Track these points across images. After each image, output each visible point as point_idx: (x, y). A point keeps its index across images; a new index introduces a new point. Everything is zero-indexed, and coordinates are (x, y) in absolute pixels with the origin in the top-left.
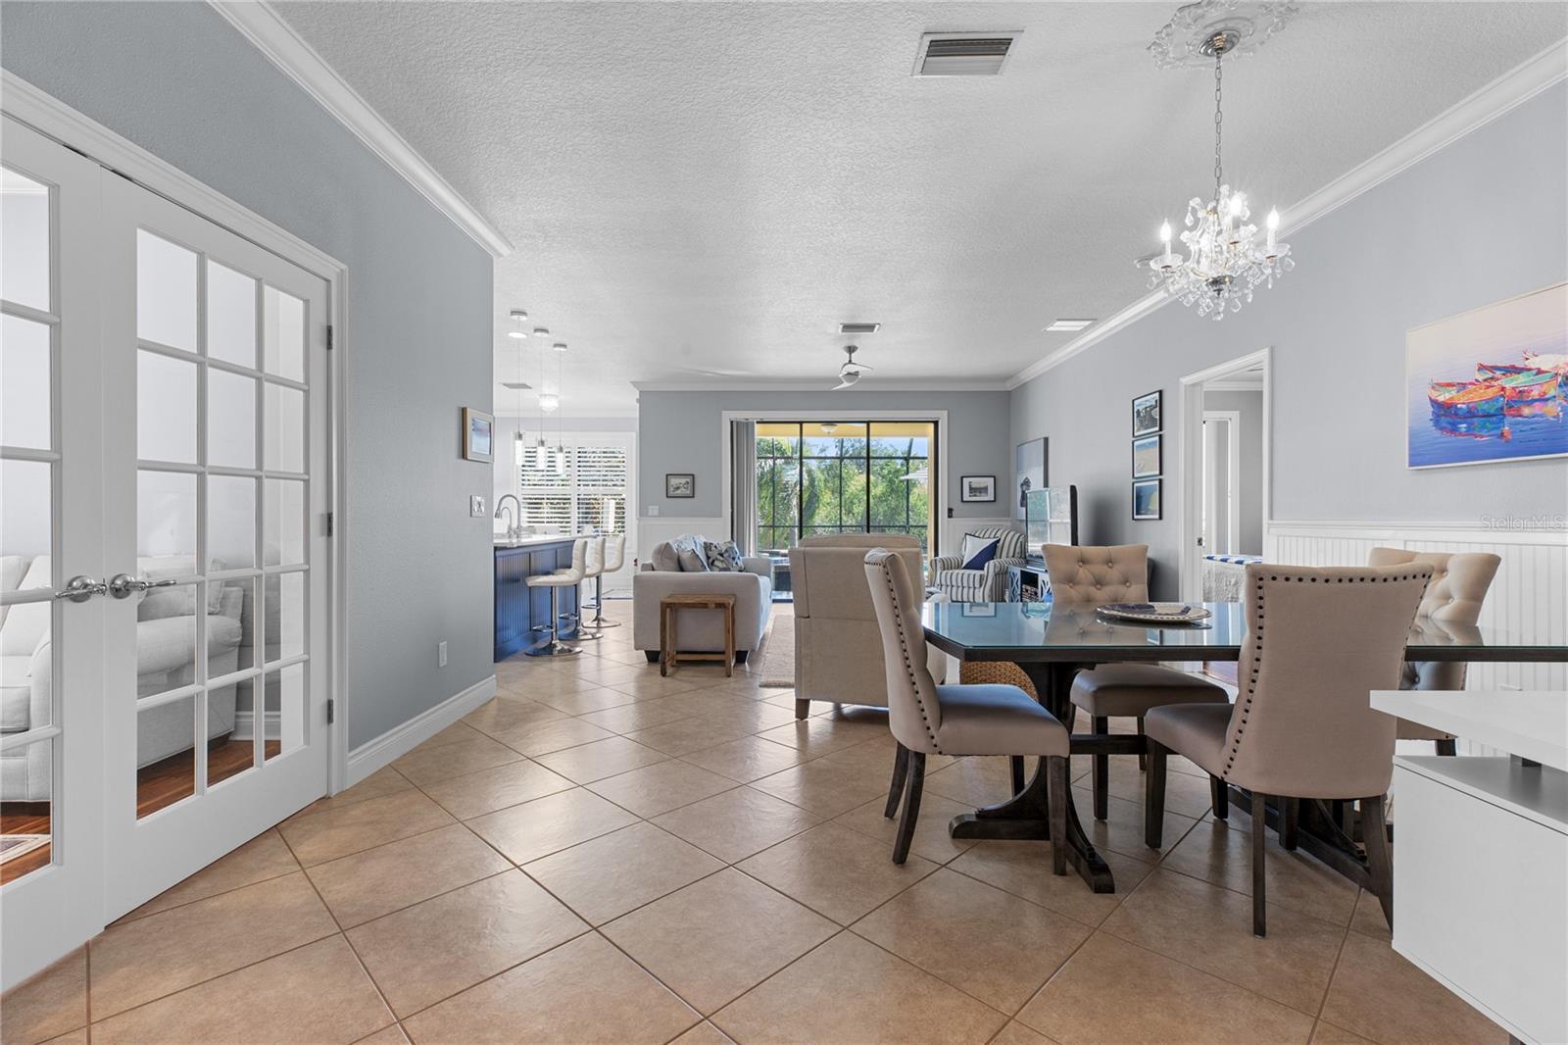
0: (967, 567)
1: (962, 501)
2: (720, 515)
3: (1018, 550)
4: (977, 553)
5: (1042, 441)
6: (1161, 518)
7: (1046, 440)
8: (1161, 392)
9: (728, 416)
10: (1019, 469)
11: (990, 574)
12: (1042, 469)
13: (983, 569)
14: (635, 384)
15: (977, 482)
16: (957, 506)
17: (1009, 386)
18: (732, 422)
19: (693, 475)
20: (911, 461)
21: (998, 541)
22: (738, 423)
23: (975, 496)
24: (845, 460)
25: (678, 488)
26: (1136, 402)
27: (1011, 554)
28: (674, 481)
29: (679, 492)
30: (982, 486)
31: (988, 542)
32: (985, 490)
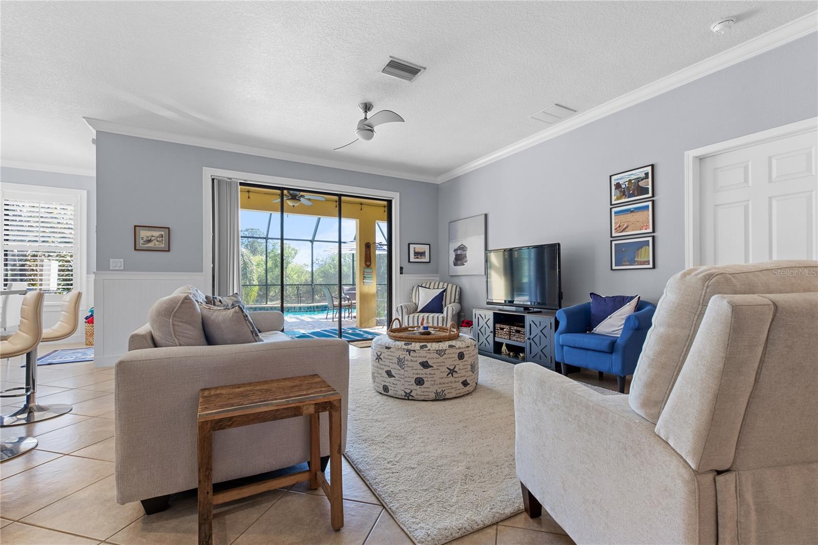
0: (422, 311)
1: (409, 261)
2: (200, 270)
3: (457, 297)
4: (430, 300)
5: (483, 216)
6: (654, 267)
7: (486, 215)
8: (653, 166)
9: (208, 173)
10: (451, 237)
11: (449, 316)
12: (483, 236)
13: (442, 313)
14: (90, 120)
15: (420, 248)
16: (406, 266)
17: (439, 180)
18: (213, 180)
19: (169, 228)
20: (314, 243)
21: (444, 291)
22: (219, 181)
23: (418, 258)
24: (269, 240)
25: (150, 241)
26: (613, 178)
27: (453, 300)
28: (144, 234)
29: (150, 245)
30: (422, 251)
31: (438, 292)
32: (422, 254)
